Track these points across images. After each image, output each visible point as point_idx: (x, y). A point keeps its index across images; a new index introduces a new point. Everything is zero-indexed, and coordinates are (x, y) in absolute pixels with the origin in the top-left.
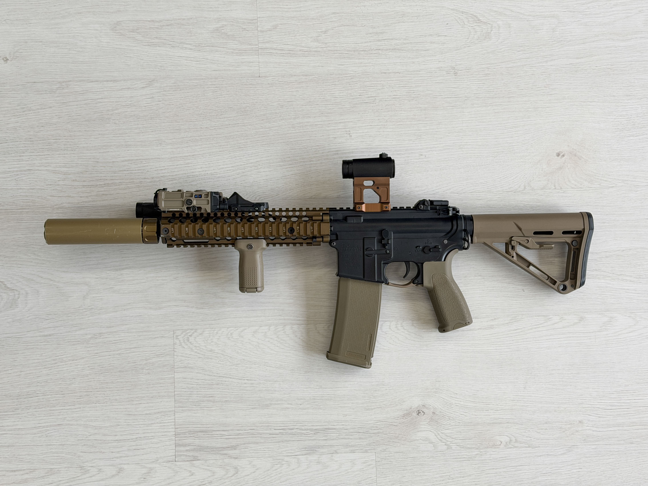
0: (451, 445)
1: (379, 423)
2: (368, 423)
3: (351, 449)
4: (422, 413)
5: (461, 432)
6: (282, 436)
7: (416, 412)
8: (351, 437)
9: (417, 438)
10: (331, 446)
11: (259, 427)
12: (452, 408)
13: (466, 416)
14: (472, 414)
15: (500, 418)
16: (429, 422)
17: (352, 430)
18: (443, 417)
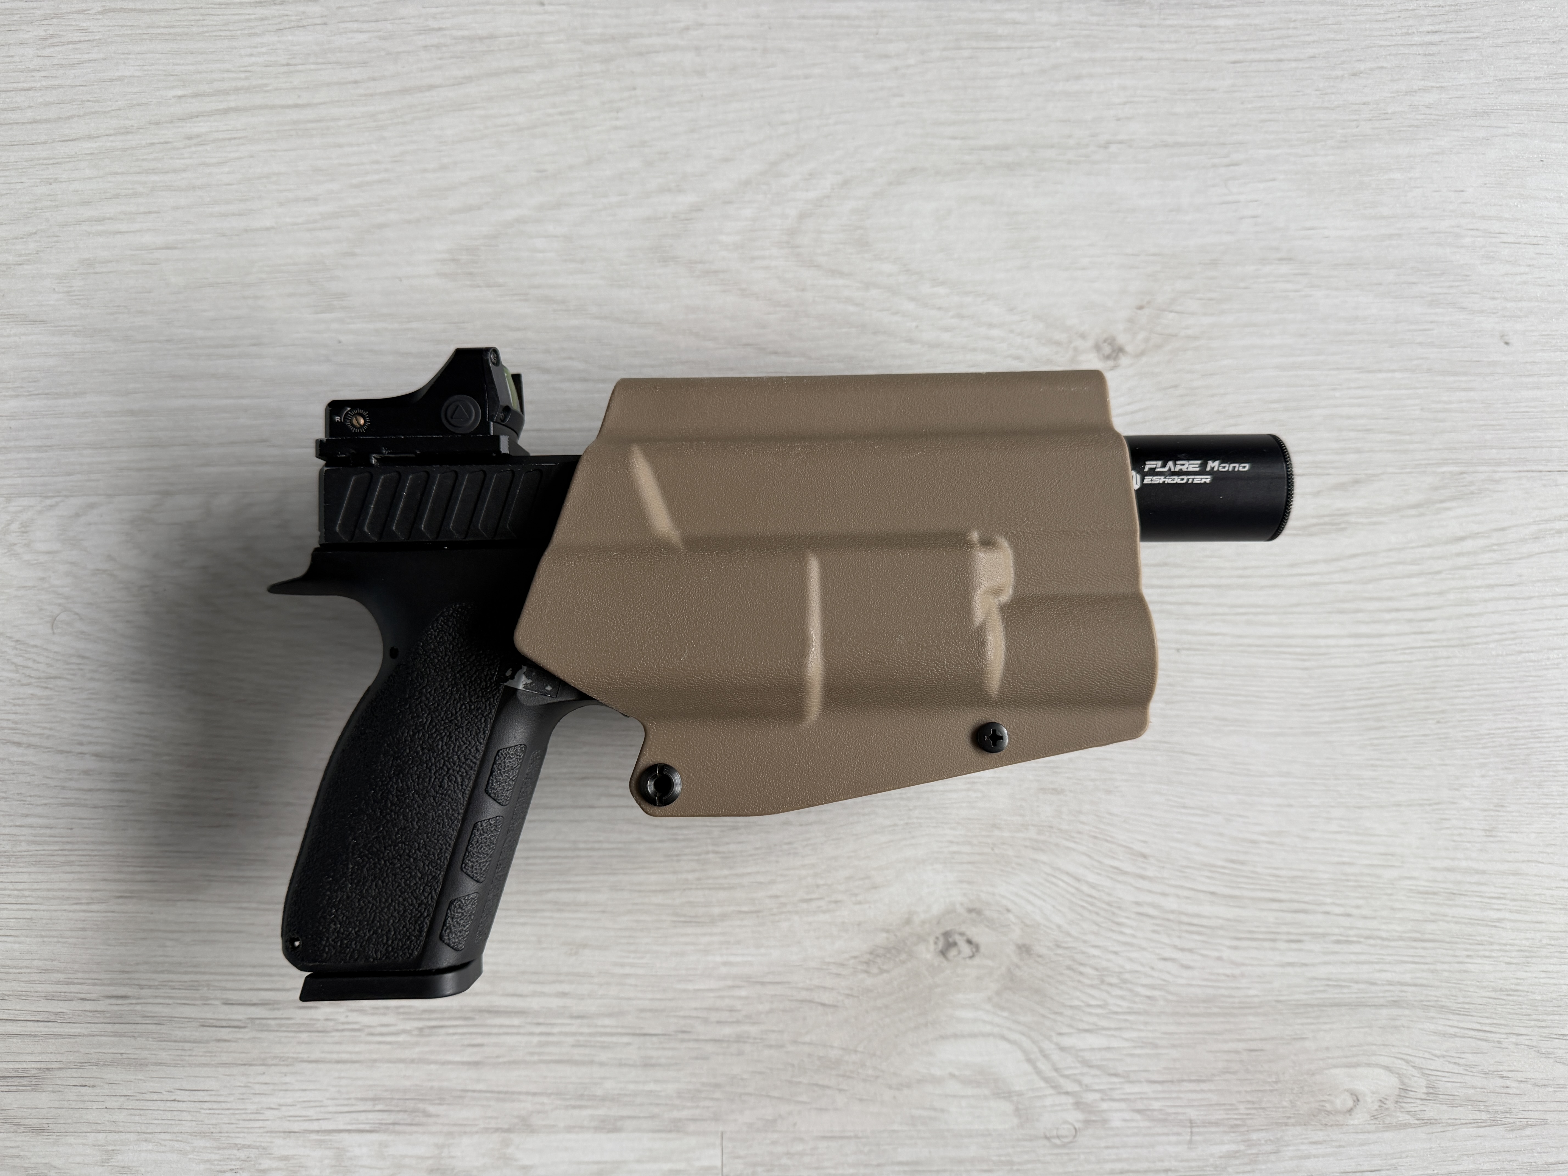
0: (1105, 1106)
1: (743, 993)
2: (690, 987)
3: (601, 1112)
4: (966, 950)
5: (1155, 1046)
6: (259, 1035)
7: (931, 940)
8: (603, 1056)
9: (937, 1072)
10: (505, 1095)
11: (150, 987)
12: (1115, 928)
13: (1187, 967)
14: (1219, 959)
15: (1357, 982)
16: (998, 993)
17: (607, 1021)
18: (1069, 968)
